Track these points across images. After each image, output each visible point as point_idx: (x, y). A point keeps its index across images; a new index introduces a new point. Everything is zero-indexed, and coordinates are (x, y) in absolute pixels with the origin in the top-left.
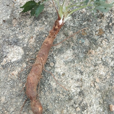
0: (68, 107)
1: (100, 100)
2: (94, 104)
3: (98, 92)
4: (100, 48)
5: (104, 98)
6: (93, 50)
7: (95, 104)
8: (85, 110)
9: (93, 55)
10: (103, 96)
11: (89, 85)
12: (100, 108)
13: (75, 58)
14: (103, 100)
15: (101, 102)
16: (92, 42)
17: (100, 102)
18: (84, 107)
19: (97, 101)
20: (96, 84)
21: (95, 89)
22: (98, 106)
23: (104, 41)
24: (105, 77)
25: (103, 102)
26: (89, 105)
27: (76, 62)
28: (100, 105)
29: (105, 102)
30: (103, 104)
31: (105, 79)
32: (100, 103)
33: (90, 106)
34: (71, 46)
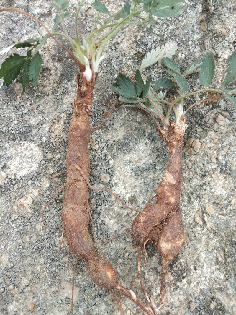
0: (145, 273)
1: (218, 254)
2: (205, 265)
3: (212, 236)
4: (212, 134)
5: (226, 250)
6: (198, 140)
7: (207, 265)
8: (184, 278)
9: (197, 151)
10: (224, 245)
11: (192, 221)
12: (218, 272)
13: (156, 161)
14: (225, 255)
15: (220, 259)
16: (193, 121)
17: (217, 258)
18: (181, 271)
19: (212, 257)
20: (206, 219)
21: (206, 230)
22: (214, 268)
23: (220, 116)
24: (226, 202)
25: (226, 259)
26: (192, 267)
27: (158, 168)
28: (218, 266)
29: (229, 260)
30: (225, 263)
31: (227, 206)
32: (217, 262)
33: (195, 269)
34: (147, 134)
